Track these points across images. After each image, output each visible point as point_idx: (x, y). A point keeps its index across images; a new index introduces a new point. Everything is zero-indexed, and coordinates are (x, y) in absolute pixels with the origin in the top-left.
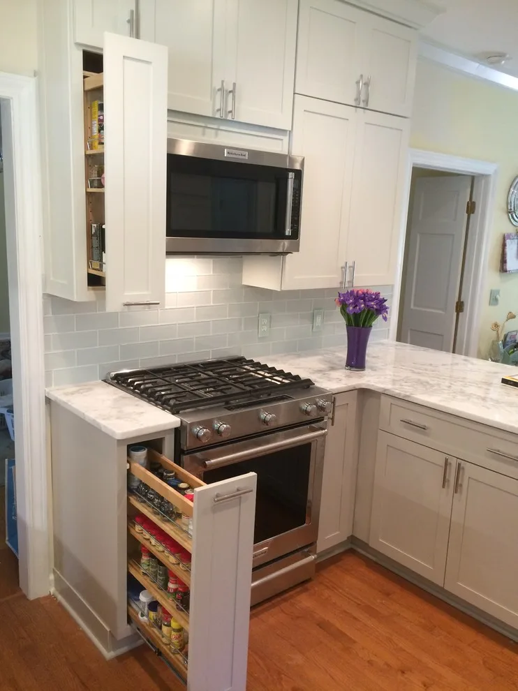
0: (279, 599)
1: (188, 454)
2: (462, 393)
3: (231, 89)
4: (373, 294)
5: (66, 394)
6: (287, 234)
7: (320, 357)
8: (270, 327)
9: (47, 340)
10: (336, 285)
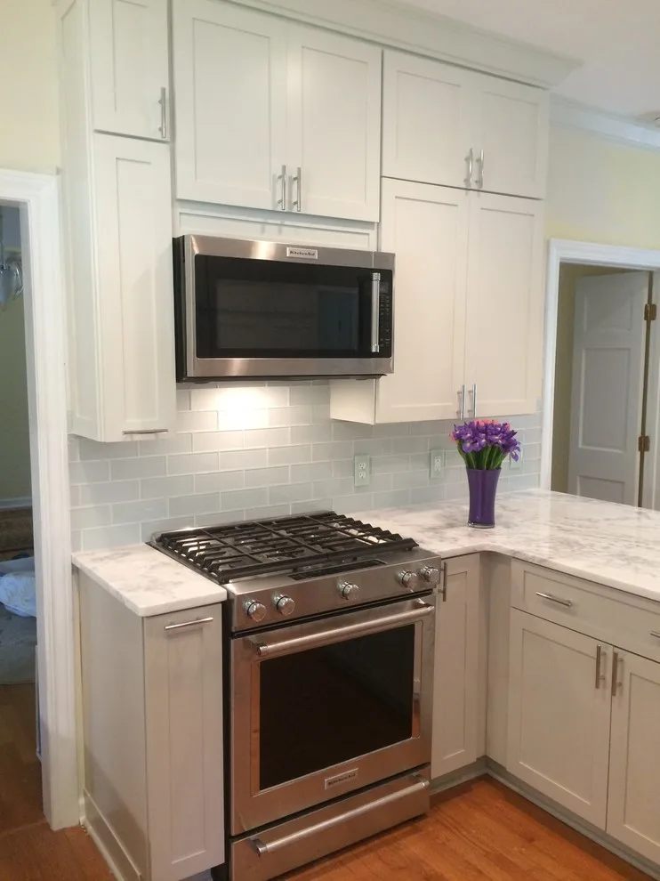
0: (377, 842)
1: (239, 636)
2: (622, 556)
3: (295, 176)
4: (499, 426)
5: (94, 560)
6: (374, 350)
7: (440, 511)
8: (371, 473)
9: (73, 490)
10: (453, 416)
